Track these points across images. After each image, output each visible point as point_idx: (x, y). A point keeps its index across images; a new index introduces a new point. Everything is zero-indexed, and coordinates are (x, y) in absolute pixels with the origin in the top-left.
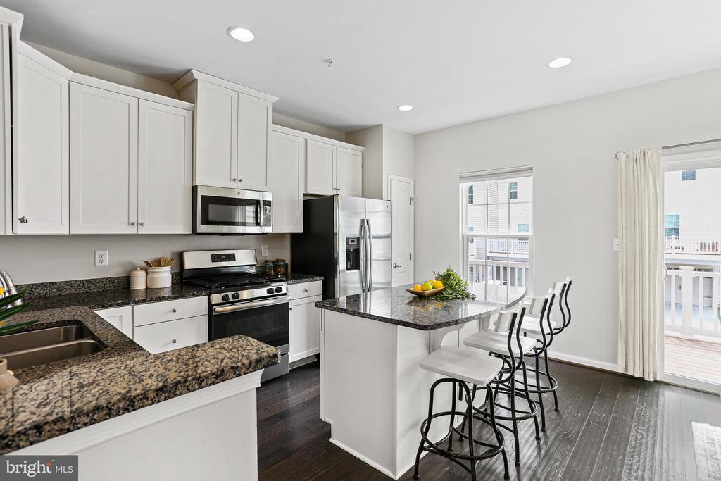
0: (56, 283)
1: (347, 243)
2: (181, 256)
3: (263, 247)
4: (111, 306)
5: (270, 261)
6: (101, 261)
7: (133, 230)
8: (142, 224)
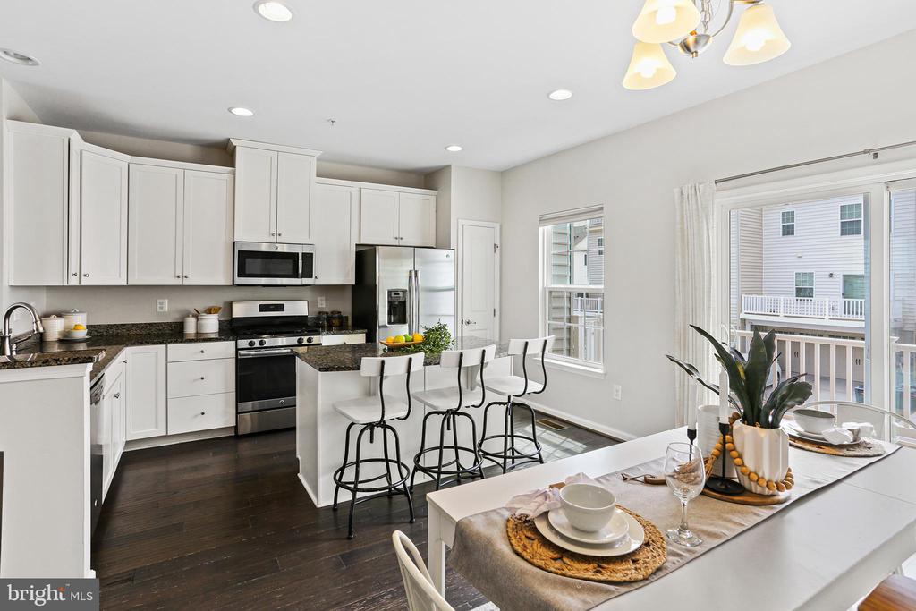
0: (125, 325)
1: (389, 295)
2: (230, 305)
3: (319, 299)
4: (148, 343)
5: (323, 313)
6: (161, 308)
7: (179, 282)
8: (186, 277)
